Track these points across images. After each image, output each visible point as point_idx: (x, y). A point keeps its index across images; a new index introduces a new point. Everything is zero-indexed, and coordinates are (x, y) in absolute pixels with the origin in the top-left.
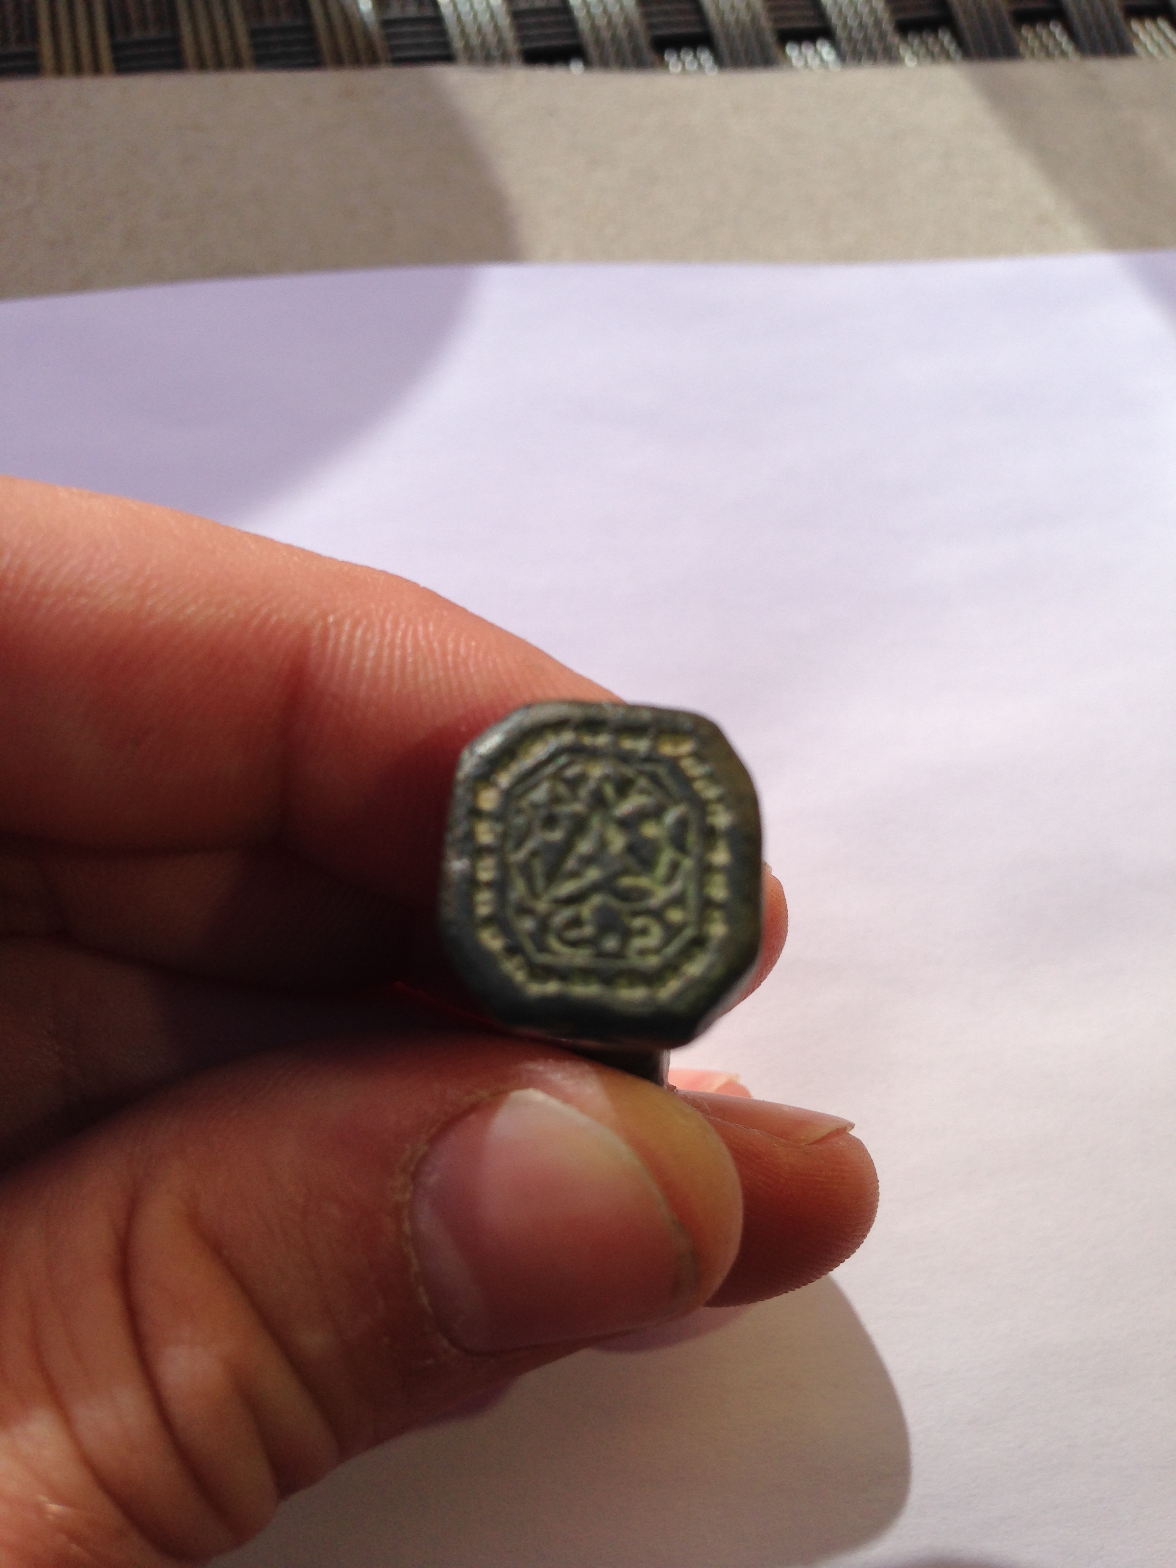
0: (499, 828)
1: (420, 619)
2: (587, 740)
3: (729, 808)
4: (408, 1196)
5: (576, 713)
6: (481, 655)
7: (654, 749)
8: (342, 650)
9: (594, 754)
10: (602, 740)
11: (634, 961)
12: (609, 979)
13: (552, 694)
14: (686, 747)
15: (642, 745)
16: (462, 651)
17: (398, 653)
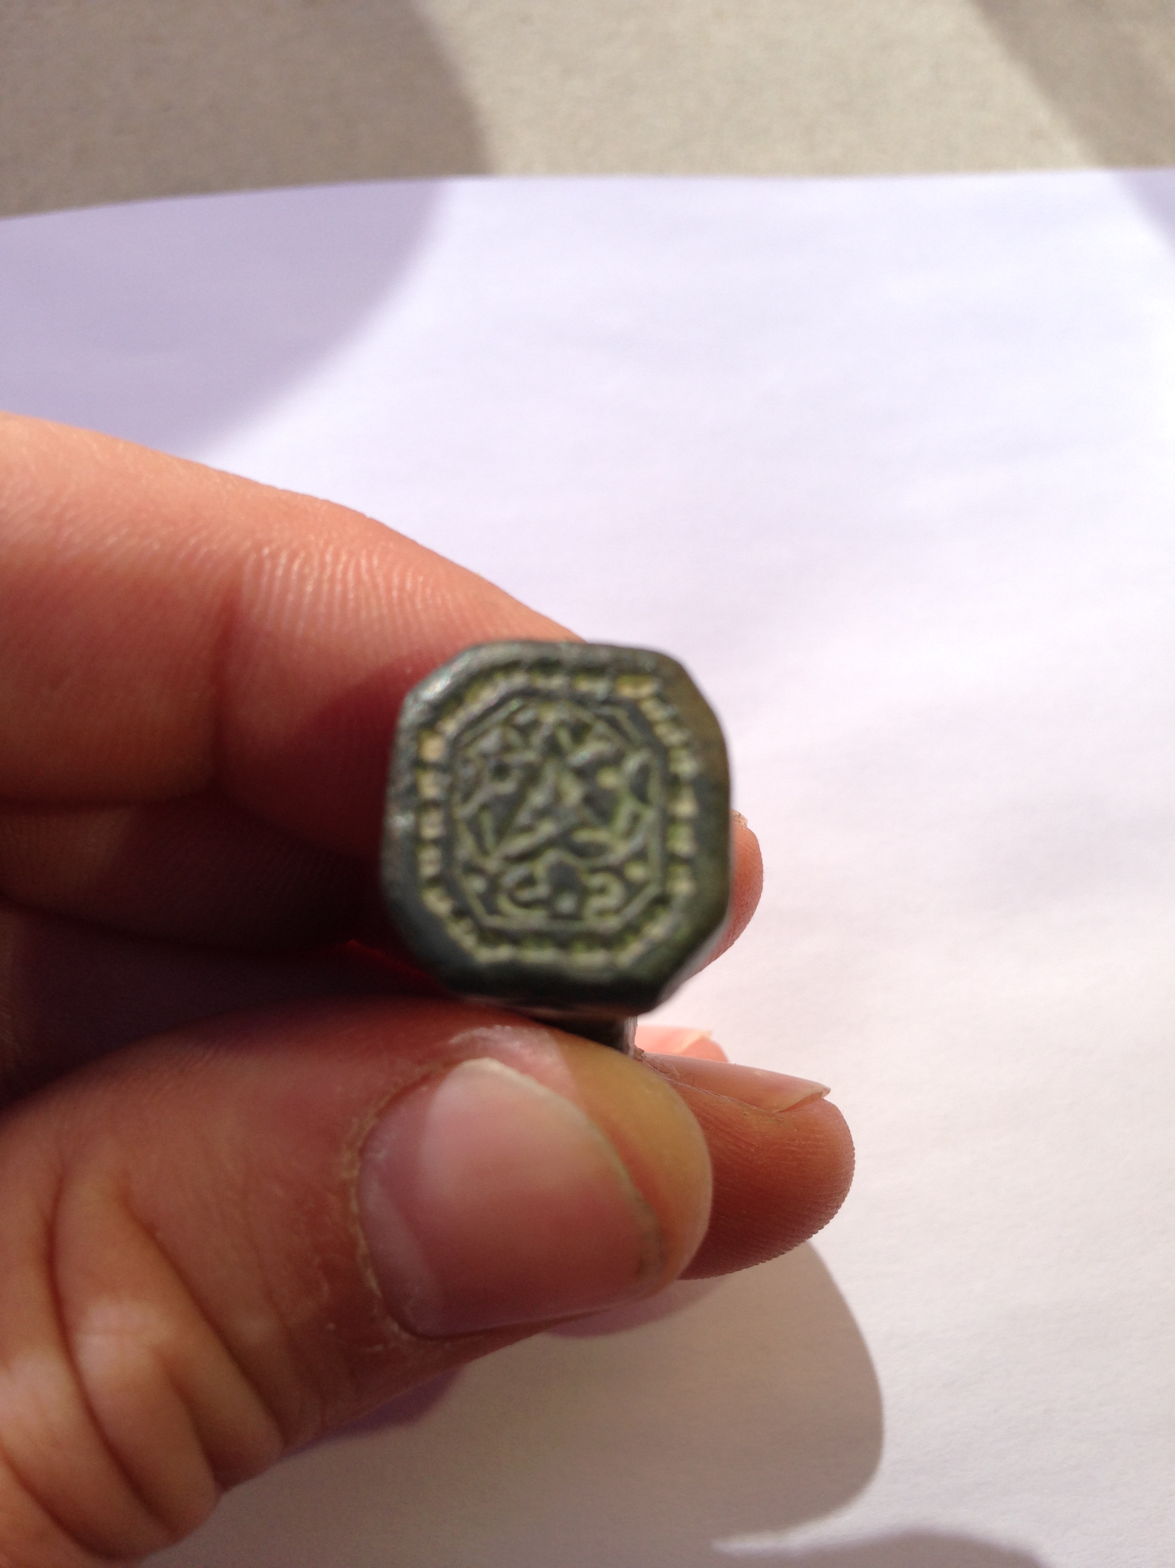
0: (447, 779)
1: (364, 553)
2: (542, 682)
3: (695, 754)
4: (356, 1173)
5: (530, 654)
6: (429, 591)
7: (612, 691)
8: (277, 585)
9: (548, 698)
10: (556, 682)
11: (592, 922)
12: (564, 943)
13: (505, 632)
14: (647, 689)
15: (599, 687)
16: (409, 586)
17: (339, 588)
